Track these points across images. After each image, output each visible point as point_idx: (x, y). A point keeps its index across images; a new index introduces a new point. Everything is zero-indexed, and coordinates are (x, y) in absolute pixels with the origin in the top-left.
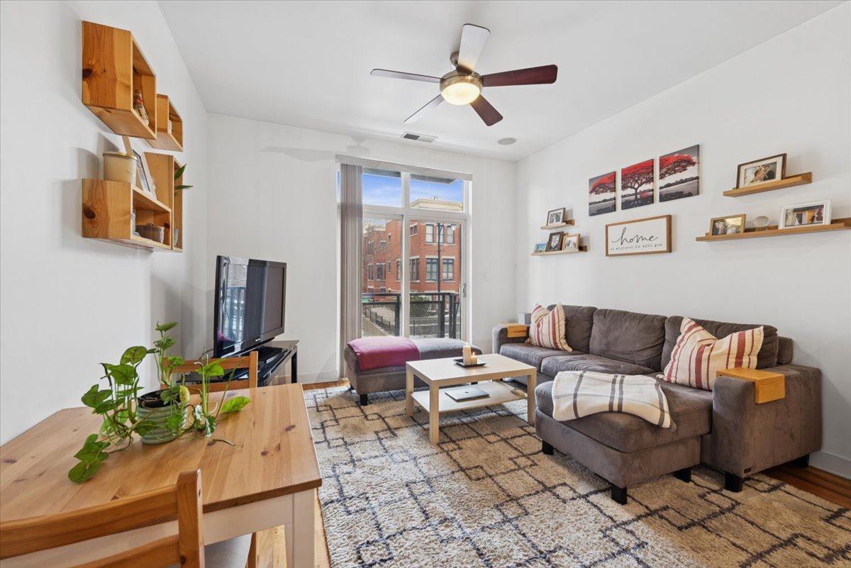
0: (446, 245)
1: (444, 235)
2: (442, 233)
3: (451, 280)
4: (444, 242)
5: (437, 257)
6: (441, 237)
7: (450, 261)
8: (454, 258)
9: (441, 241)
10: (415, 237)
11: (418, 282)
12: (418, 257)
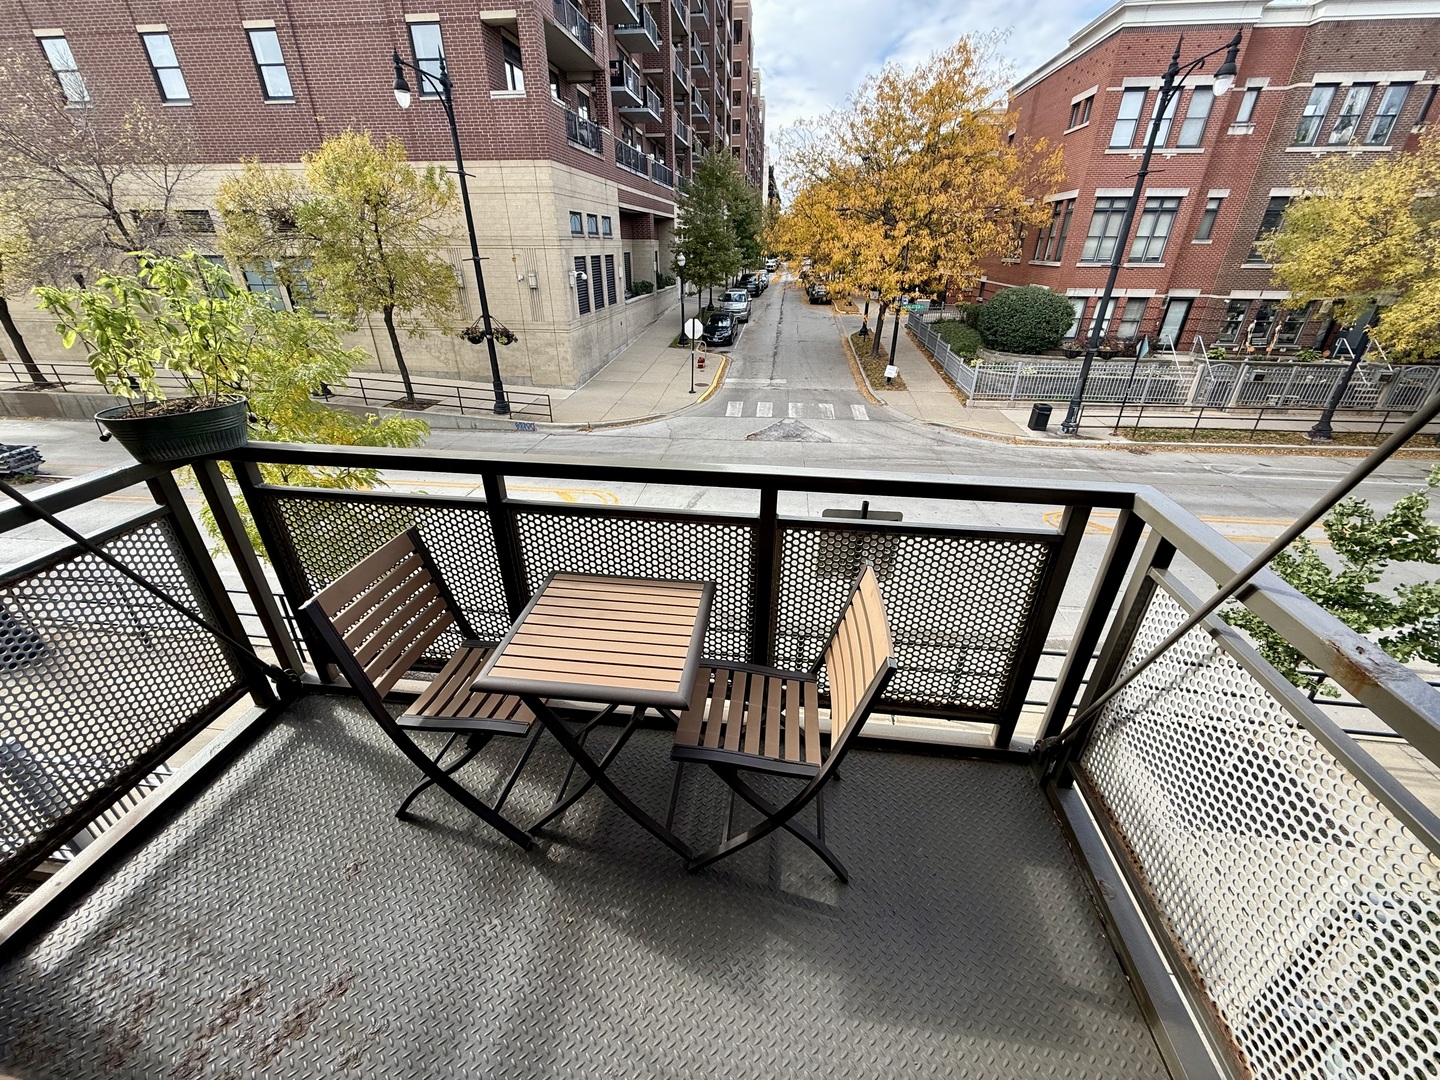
0: (1170, 153)
1: (1173, 121)
2: (1169, 113)
3: (1155, 259)
4: (1167, 145)
5: (1130, 192)
6: (1164, 126)
7: (1168, 205)
8: (1183, 192)
9: (1160, 140)
10: (1078, 136)
11: (1058, 264)
12: (1074, 194)
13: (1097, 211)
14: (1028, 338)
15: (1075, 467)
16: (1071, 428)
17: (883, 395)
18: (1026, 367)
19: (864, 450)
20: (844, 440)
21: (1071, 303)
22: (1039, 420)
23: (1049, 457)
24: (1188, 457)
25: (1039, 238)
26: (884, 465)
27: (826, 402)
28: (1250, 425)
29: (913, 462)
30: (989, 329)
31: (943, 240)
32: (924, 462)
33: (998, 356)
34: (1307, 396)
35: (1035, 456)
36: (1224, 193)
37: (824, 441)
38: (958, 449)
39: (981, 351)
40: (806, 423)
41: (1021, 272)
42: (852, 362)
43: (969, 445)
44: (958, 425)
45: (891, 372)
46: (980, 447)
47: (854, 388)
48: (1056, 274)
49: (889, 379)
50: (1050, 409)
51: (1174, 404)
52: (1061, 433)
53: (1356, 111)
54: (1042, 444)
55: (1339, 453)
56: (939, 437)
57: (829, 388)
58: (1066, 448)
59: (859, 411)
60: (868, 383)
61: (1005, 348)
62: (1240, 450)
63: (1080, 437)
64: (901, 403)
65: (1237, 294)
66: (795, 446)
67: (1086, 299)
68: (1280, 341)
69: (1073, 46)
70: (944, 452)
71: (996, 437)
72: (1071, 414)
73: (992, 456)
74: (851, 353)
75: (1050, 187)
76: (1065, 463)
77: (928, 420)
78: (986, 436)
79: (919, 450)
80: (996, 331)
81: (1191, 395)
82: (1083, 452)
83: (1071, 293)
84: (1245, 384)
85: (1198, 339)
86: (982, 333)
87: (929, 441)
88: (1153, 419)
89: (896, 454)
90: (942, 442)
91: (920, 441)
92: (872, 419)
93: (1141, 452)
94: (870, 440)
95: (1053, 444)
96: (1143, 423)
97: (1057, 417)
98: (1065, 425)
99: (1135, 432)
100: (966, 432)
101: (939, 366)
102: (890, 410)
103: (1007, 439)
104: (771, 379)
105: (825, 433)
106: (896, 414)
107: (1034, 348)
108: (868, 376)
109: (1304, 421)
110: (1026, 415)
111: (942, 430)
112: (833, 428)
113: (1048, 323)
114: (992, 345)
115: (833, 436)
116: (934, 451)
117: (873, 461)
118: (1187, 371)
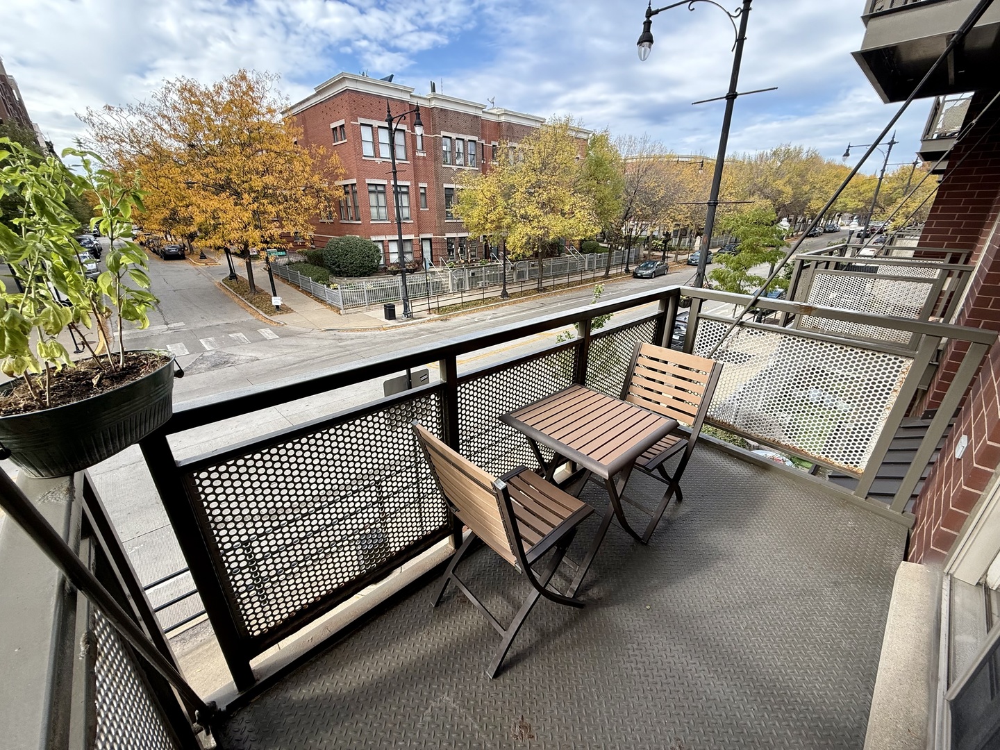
3: (407, 218)
5: (392, 183)
7: (403, 190)
10: (342, 146)
11: (360, 222)
12: (354, 181)
13: (370, 192)
14: (361, 267)
15: (423, 335)
16: (408, 315)
17: (278, 318)
18: (367, 284)
19: (290, 358)
20: (269, 355)
21: (376, 244)
22: (390, 314)
23: (406, 333)
24: (466, 317)
25: (340, 207)
26: (313, 364)
27: (234, 332)
28: (481, 297)
29: (331, 356)
30: (334, 264)
31: (281, 207)
32: (339, 355)
33: (346, 281)
34: (493, 280)
35: (400, 334)
36: (425, 185)
37: (252, 361)
38: (353, 342)
39: (334, 279)
40: (227, 351)
41: (338, 228)
42: (236, 300)
43: (359, 337)
44: (346, 327)
45: (276, 301)
46: (367, 337)
47: (251, 318)
48: (360, 228)
49: (277, 307)
50: (394, 306)
51: (445, 293)
52: (405, 318)
53: (461, 151)
54: (399, 327)
55: (514, 303)
56: (338, 338)
57: (229, 321)
58: (411, 327)
59: (267, 333)
60: (261, 313)
61: (349, 275)
62: (482, 309)
63: (415, 319)
64: (296, 321)
65: (448, 235)
66: (228, 371)
67: (382, 241)
68: (472, 256)
69: (318, 93)
70: (347, 345)
71: (371, 329)
72: (406, 307)
73: (377, 340)
74: (230, 293)
75: (338, 176)
76: (416, 334)
77: (323, 328)
78: (365, 330)
79: (330, 348)
80: (339, 265)
81: (451, 287)
82: (422, 326)
83: (373, 239)
84: (469, 278)
85: (441, 258)
86: (330, 268)
87: (332, 341)
88: (445, 302)
89: (317, 355)
90: (341, 339)
91: (326, 343)
92: (282, 336)
93: (446, 320)
94: (290, 351)
95: (404, 326)
96: (441, 304)
97: (399, 310)
98: (405, 313)
99: (439, 310)
100: (352, 330)
101: (308, 293)
102: (290, 327)
103: (378, 328)
104: (167, 324)
105: (250, 354)
106: (297, 329)
107: (365, 273)
108: (258, 307)
109: (496, 292)
110: (381, 313)
111: (336, 332)
112: (253, 350)
113: (368, 257)
114: (339, 274)
115: (259, 355)
116: (340, 347)
117: (302, 364)
118: (444, 275)
